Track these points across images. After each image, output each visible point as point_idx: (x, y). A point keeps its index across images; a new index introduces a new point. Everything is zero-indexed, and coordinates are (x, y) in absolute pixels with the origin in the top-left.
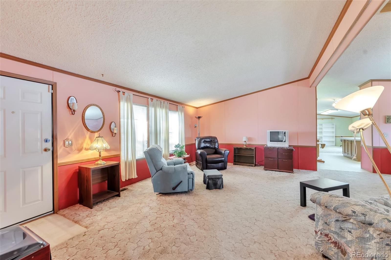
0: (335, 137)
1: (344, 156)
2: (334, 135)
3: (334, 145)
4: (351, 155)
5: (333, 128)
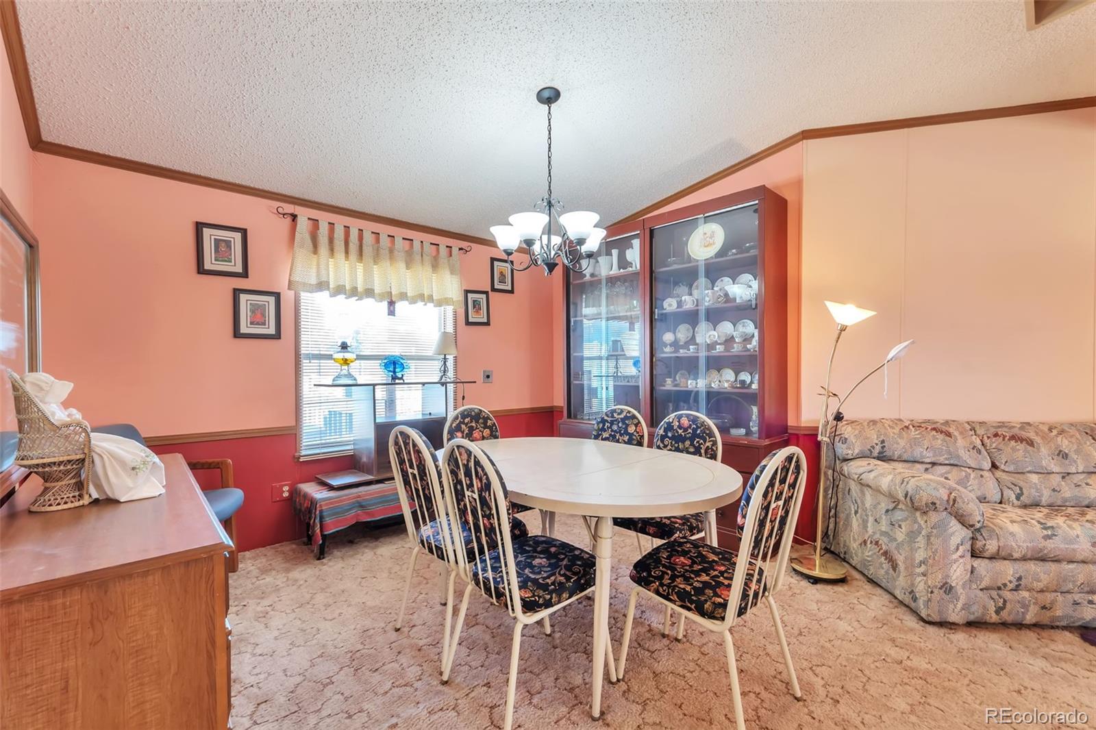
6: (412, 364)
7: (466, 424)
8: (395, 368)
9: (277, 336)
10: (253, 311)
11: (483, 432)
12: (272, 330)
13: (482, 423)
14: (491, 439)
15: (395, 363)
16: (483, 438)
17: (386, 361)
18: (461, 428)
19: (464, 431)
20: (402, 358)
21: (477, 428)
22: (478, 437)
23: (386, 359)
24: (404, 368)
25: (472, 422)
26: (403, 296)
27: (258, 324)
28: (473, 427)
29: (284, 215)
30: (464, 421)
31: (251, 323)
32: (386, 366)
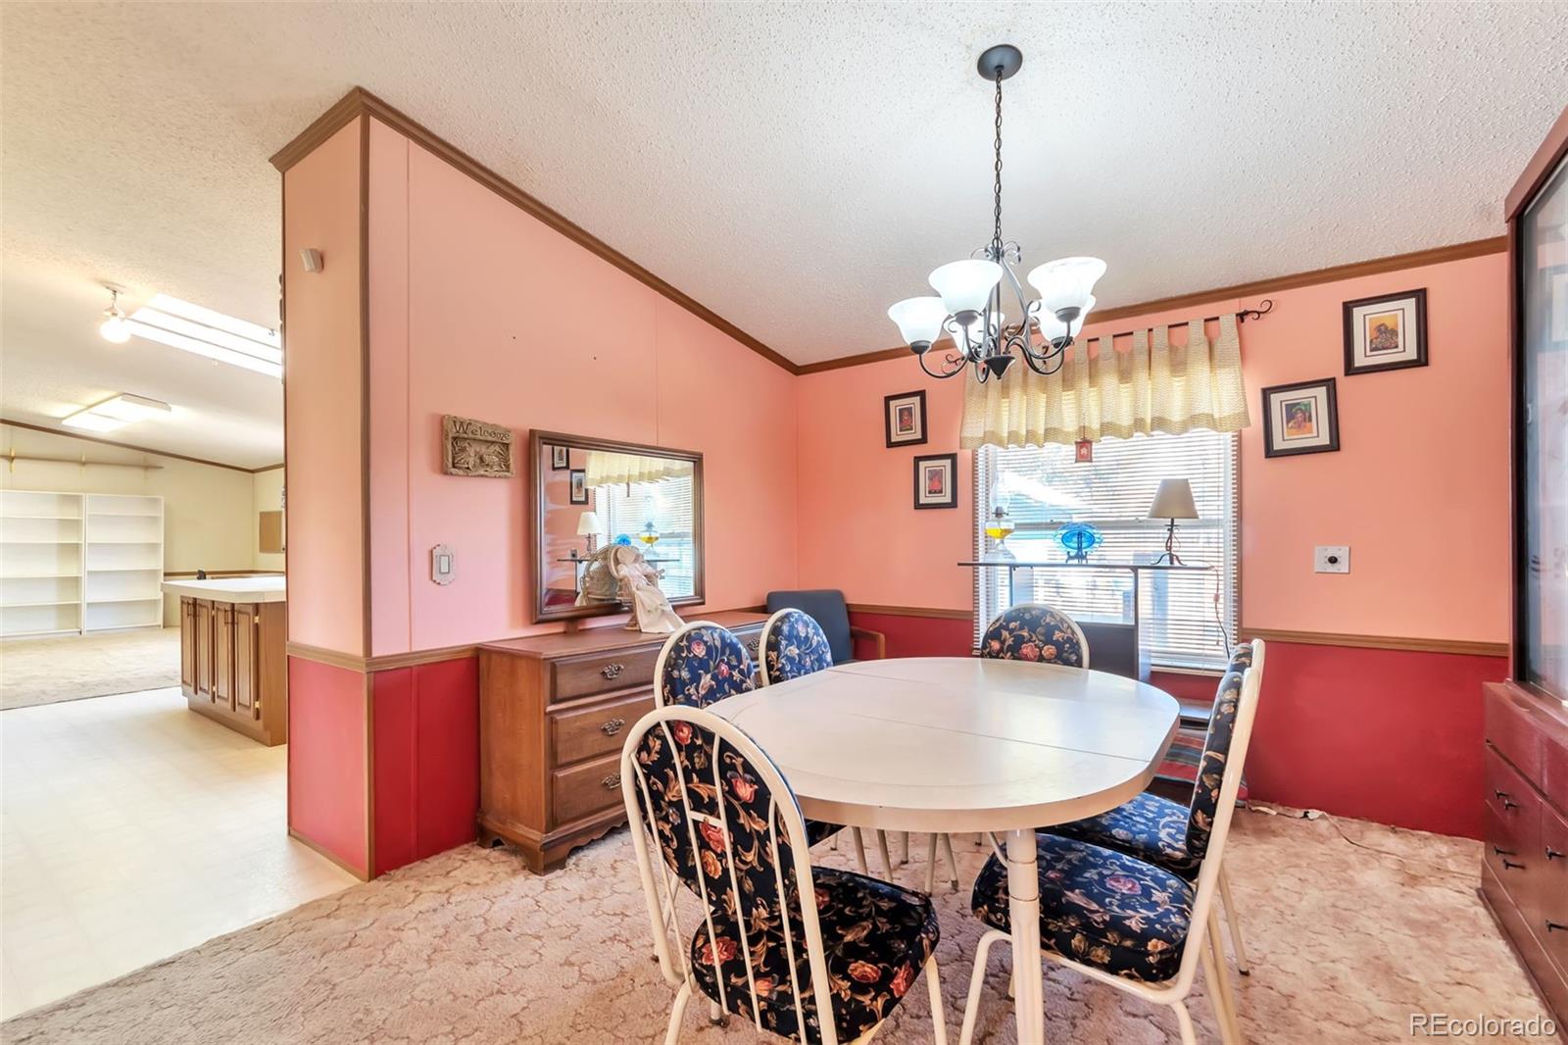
0: (166, 574)
1: (196, 711)
2: (160, 567)
3: (161, 622)
4: (229, 705)
5: (154, 520)
6: (1108, 536)
7: (1011, 631)
8: (1080, 543)
9: (953, 504)
10: (931, 479)
11: (1041, 649)
12: (948, 499)
13: (1042, 635)
14: (1055, 663)
15: (1080, 535)
16: (1041, 659)
17: (1064, 532)
18: (1001, 635)
19: (1005, 640)
20: (1090, 527)
21: (1030, 641)
22: (1031, 655)
23: (1064, 528)
24: (1094, 542)
25: (1021, 628)
26: (1107, 429)
27: (935, 492)
28: (1023, 637)
29: (955, 361)
30: (1008, 624)
31: (930, 492)
32: (1065, 539)
